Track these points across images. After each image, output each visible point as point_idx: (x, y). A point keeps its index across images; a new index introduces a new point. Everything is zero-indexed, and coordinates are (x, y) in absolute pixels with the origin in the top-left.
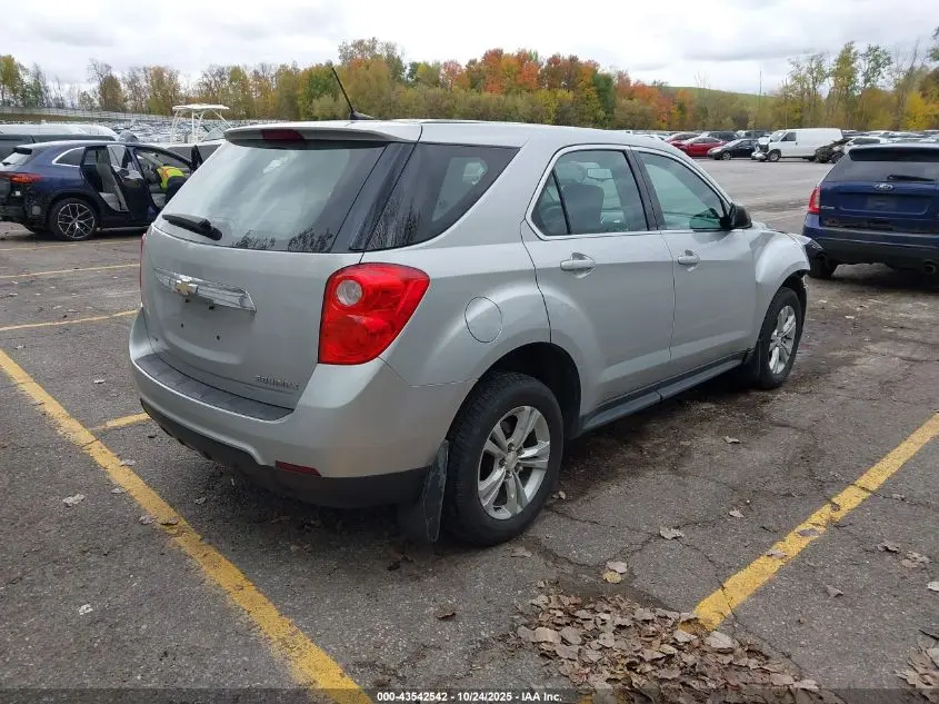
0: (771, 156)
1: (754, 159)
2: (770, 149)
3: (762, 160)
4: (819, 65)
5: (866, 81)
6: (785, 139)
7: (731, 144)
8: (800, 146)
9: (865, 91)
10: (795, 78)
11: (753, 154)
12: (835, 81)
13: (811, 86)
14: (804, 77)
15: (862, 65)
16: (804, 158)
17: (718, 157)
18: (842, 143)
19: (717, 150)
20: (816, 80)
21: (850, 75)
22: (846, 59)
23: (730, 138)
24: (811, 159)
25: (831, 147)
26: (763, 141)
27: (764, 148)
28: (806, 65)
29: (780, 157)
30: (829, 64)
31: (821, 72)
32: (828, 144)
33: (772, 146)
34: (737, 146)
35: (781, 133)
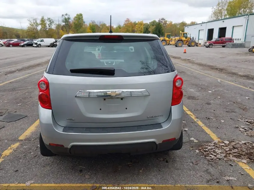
0: (39, 46)
1: (34, 46)
2: (38, 44)
3: (36, 47)
4: (36, 22)
5: (49, 26)
6: (41, 41)
7: (25, 43)
8: (45, 43)
9: (49, 29)
10: (31, 25)
11: (33, 45)
12: (41, 26)
13: (35, 27)
14: (33, 25)
15: (48, 23)
16: (46, 46)
17: (23, 46)
18: (56, 42)
19: (22, 44)
20: (36, 26)
21: (45, 25)
22: (43, 21)
23: (24, 41)
24: (49, 46)
25: (53, 43)
26: (35, 42)
27: (36, 44)
28: (32, 21)
29: (41, 46)
30: (39, 22)
31: (37, 24)
32: (53, 42)
33: (39, 43)
34: (28, 43)
35: (40, 39)
